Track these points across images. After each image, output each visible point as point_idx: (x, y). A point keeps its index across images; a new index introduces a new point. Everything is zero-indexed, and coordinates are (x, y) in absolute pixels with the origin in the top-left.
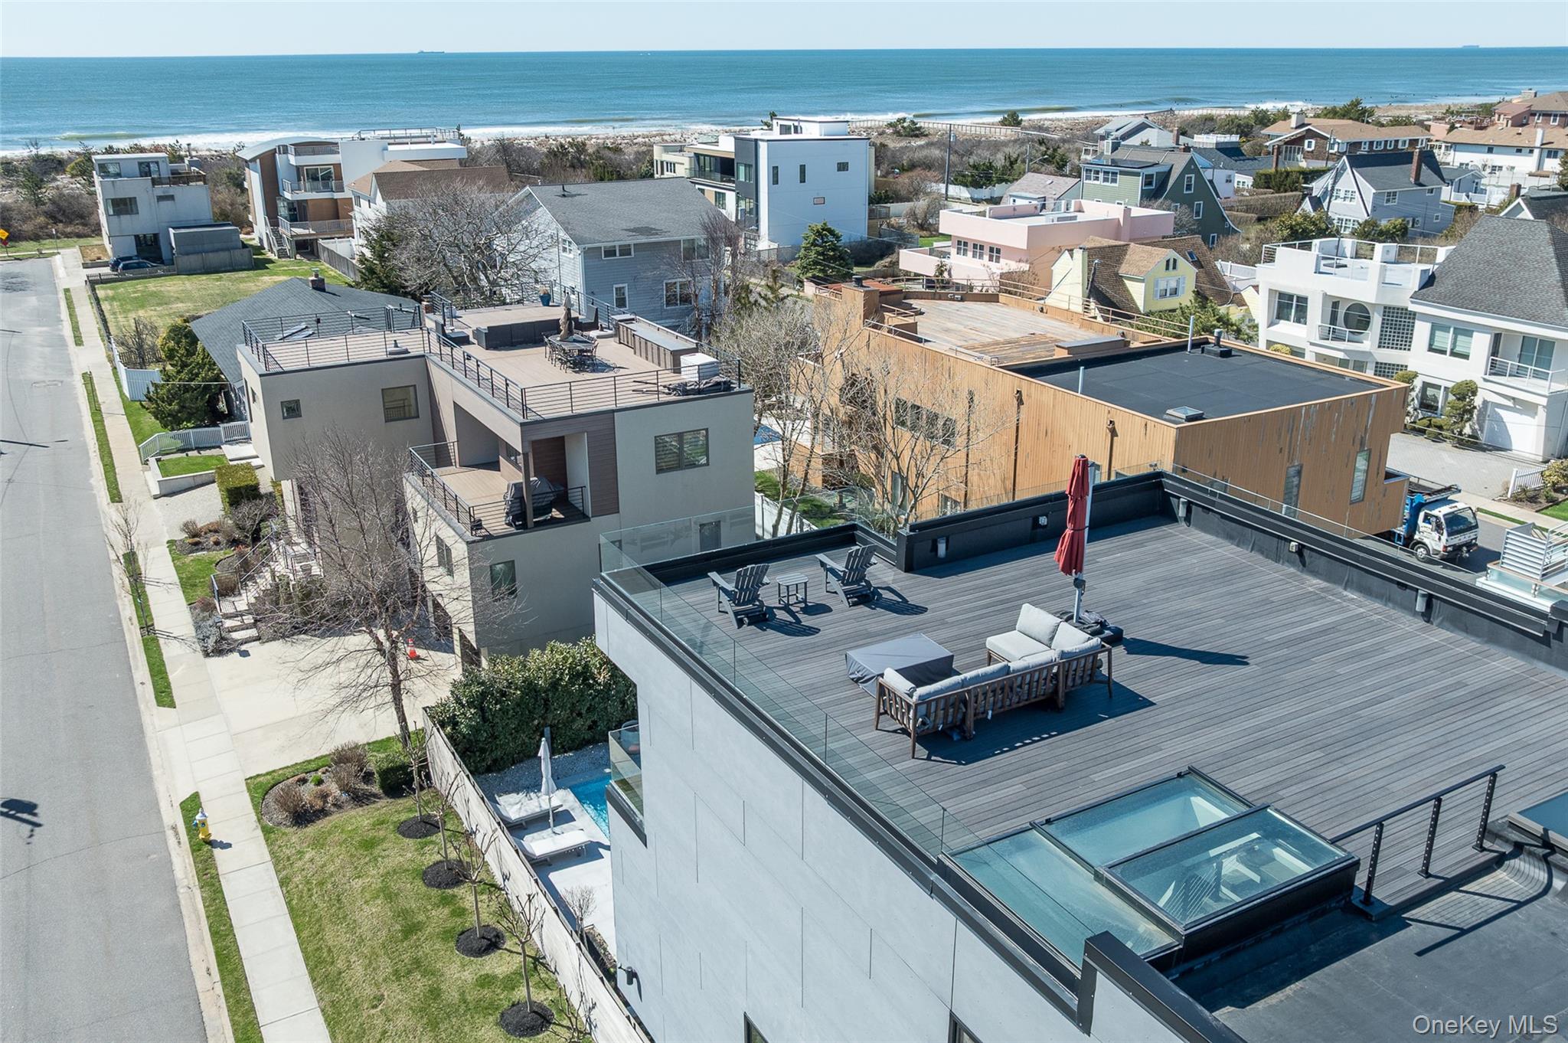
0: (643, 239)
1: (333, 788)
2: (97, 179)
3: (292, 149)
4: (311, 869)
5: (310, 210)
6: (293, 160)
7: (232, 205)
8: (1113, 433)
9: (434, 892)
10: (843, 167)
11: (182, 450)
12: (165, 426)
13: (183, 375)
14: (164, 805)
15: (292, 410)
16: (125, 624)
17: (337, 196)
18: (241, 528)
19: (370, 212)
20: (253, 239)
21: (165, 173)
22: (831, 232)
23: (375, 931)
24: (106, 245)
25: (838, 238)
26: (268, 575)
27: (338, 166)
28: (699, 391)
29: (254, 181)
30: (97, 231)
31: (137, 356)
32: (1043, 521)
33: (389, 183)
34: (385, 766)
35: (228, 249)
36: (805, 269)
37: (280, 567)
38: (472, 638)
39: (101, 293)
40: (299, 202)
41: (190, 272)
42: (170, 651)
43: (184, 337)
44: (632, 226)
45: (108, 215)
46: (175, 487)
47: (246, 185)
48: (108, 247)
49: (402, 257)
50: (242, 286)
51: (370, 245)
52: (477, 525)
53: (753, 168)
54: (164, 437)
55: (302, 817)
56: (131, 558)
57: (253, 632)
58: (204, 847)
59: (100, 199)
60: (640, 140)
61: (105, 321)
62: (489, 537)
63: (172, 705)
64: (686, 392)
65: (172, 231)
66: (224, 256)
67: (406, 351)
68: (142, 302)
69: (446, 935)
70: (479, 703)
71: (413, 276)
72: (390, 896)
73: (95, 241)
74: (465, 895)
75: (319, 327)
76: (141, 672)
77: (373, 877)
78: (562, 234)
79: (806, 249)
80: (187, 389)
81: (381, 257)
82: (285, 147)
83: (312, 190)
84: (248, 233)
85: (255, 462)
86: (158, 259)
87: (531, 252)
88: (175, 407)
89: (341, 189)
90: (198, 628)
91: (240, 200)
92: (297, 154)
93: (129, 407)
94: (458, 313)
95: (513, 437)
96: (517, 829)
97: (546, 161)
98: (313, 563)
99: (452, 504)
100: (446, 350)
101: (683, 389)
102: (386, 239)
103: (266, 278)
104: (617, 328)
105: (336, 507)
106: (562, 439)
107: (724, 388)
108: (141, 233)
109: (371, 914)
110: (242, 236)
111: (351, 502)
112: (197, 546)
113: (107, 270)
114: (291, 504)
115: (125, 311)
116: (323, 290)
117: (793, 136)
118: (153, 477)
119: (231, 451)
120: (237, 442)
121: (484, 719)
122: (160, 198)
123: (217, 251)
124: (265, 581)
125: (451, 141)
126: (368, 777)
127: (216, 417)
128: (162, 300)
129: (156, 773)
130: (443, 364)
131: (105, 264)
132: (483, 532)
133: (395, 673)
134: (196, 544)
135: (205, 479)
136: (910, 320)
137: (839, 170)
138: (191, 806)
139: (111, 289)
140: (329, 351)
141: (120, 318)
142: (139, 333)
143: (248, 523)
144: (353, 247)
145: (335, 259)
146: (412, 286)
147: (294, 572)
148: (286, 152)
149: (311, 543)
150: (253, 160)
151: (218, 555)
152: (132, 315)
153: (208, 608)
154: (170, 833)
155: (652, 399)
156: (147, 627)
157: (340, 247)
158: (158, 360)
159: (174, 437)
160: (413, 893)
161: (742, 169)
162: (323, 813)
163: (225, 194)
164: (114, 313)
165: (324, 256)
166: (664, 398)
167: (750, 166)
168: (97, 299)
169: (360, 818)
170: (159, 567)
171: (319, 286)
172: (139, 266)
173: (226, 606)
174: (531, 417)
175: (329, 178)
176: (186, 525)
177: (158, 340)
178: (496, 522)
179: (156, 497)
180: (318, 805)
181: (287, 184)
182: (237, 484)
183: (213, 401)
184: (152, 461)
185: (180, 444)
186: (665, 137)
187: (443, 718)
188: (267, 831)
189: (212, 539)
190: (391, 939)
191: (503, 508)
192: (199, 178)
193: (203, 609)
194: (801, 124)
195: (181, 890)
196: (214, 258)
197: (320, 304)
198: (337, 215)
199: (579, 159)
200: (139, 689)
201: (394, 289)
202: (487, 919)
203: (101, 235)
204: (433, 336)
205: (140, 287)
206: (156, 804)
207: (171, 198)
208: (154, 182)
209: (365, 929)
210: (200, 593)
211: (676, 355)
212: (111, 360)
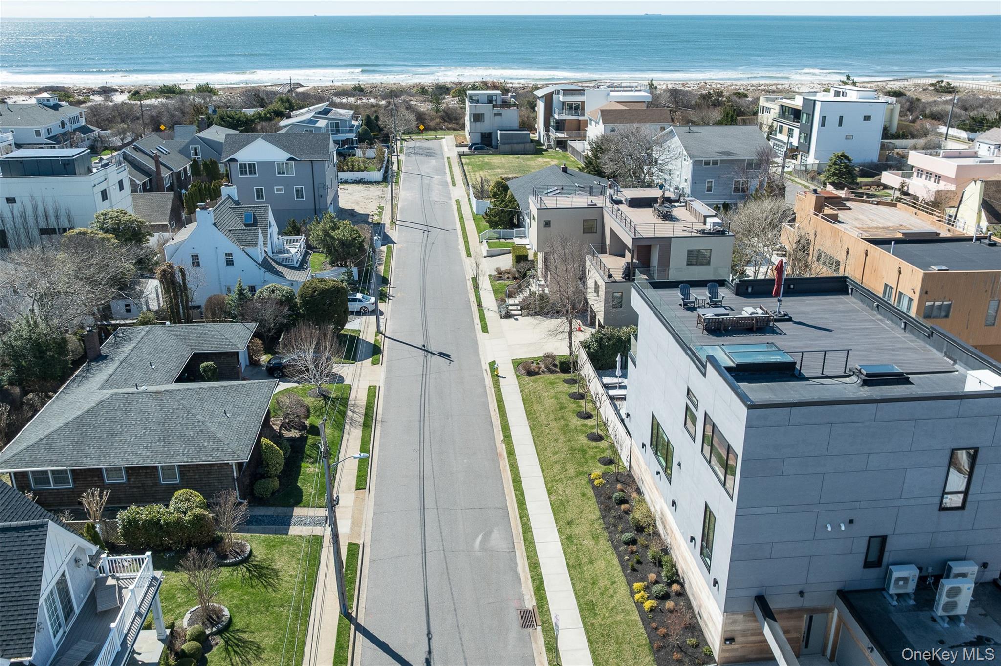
0: (725, 158)
1: (543, 367)
2: (468, 104)
3: (561, 92)
4: (531, 388)
5: (566, 125)
6: (561, 98)
7: (528, 118)
8: (900, 273)
9: (572, 400)
10: (867, 118)
11: (497, 238)
12: (491, 227)
13: (502, 206)
14: (483, 363)
15: (547, 224)
16: (472, 303)
17: (581, 118)
18: (519, 272)
19: (595, 130)
20: (534, 137)
21: (499, 102)
22: (846, 158)
23: (550, 407)
24: (467, 136)
25: (849, 160)
26: (528, 291)
27: (583, 103)
28: (710, 233)
29: (540, 107)
30: (463, 127)
31: (480, 194)
32: (792, 286)
33: (607, 116)
34: (562, 360)
35: (524, 143)
36: (828, 178)
37: (534, 288)
38: (602, 322)
39: (464, 161)
40: (561, 120)
41: (505, 153)
42: (487, 314)
43: (502, 187)
44: (721, 150)
45: (471, 122)
46: (493, 253)
47: (536, 109)
48: (468, 137)
49: (605, 158)
50: (528, 163)
51: (592, 150)
52: (610, 276)
53: (811, 117)
54: (489, 232)
55: (530, 373)
56: (475, 280)
57: (519, 312)
58: (496, 377)
59: (468, 113)
60: (762, 87)
61: (465, 175)
62: (615, 282)
63: (488, 332)
64: (704, 233)
65: (499, 132)
66: (521, 146)
67: (596, 205)
68: (481, 167)
69: (574, 411)
70: (600, 341)
71: (608, 168)
72: (557, 398)
73: (461, 133)
74: (582, 402)
75: (562, 191)
76: (477, 320)
77: (552, 392)
78: (685, 153)
79: (830, 166)
80: (502, 211)
81: (595, 156)
82: (558, 91)
83: (568, 115)
84: (534, 134)
85: (528, 247)
86: (490, 145)
87: (667, 160)
88: (497, 219)
89: (583, 115)
90: (499, 307)
91: (532, 115)
92: (564, 95)
93: (475, 217)
94: (621, 190)
95: (629, 243)
96: (607, 387)
97: (698, 101)
98: (546, 289)
99: (602, 266)
100: (611, 205)
101: (703, 232)
102: (599, 148)
103: (540, 159)
104: (686, 203)
105: (559, 262)
106: (650, 246)
107: (722, 233)
108: (484, 131)
109: (549, 403)
110: (531, 135)
111: (564, 260)
112: (500, 278)
113: (466, 149)
114: (540, 265)
115: (474, 171)
116: (566, 172)
117: (841, 99)
118: (484, 249)
119: (517, 241)
120: (521, 237)
121: (601, 348)
122: (495, 115)
123: (519, 143)
124: (526, 293)
125: (645, 91)
126: (555, 365)
127: (513, 226)
128: (491, 167)
129: (481, 353)
130: (609, 212)
131: (466, 146)
132: (613, 279)
133: (571, 328)
134: (500, 277)
135: (506, 252)
136: (835, 212)
137: (864, 120)
138: (492, 365)
139: (469, 159)
140: (564, 202)
141: (472, 174)
142: (482, 183)
143: (522, 270)
144: (583, 147)
145: (575, 152)
146: (608, 172)
147: (538, 291)
148: (558, 94)
149: (546, 280)
150: (542, 97)
151: (508, 282)
152: (477, 174)
153: (503, 301)
154: (485, 372)
155: (689, 234)
156: (480, 305)
157: (577, 145)
158: (489, 197)
159: (494, 232)
160: (565, 399)
161: (805, 116)
162: (537, 373)
163: (525, 112)
164: (469, 172)
165: (570, 149)
166: (694, 234)
167: (809, 115)
168: (462, 164)
169: (551, 377)
170: (485, 285)
171: (565, 170)
172: (482, 148)
173: (511, 301)
174: (638, 236)
175: (578, 108)
176: (497, 269)
177: (490, 187)
178: (618, 276)
179: (485, 257)
180: (537, 370)
181: (557, 110)
182: (520, 254)
183: (512, 219)
184: (485, 241)
185: (497, 236)
186: (778, 86)
187: (586, 345)
188: (517, 376)
189: (507, 276)
190: (556, 409)
191: (622, 271)
192: (515, 105)
193: (501, 301)
194: (847, 91)
195: (487, 388)
196: (517, 147)
197: (564, 180)
198: (579, 128)
199: (718, 101)
200: (476, 326)
201: (600, 173)
202: (588, 410)
203: (464, 130)
204: (607, 200)
205: (481, 159)
206: (480, 362)
207: (500, 115)
208: (494, 106)
209: (547, 406)
210: (500, 296)
211: (705, 217)
212: (468, 195)
